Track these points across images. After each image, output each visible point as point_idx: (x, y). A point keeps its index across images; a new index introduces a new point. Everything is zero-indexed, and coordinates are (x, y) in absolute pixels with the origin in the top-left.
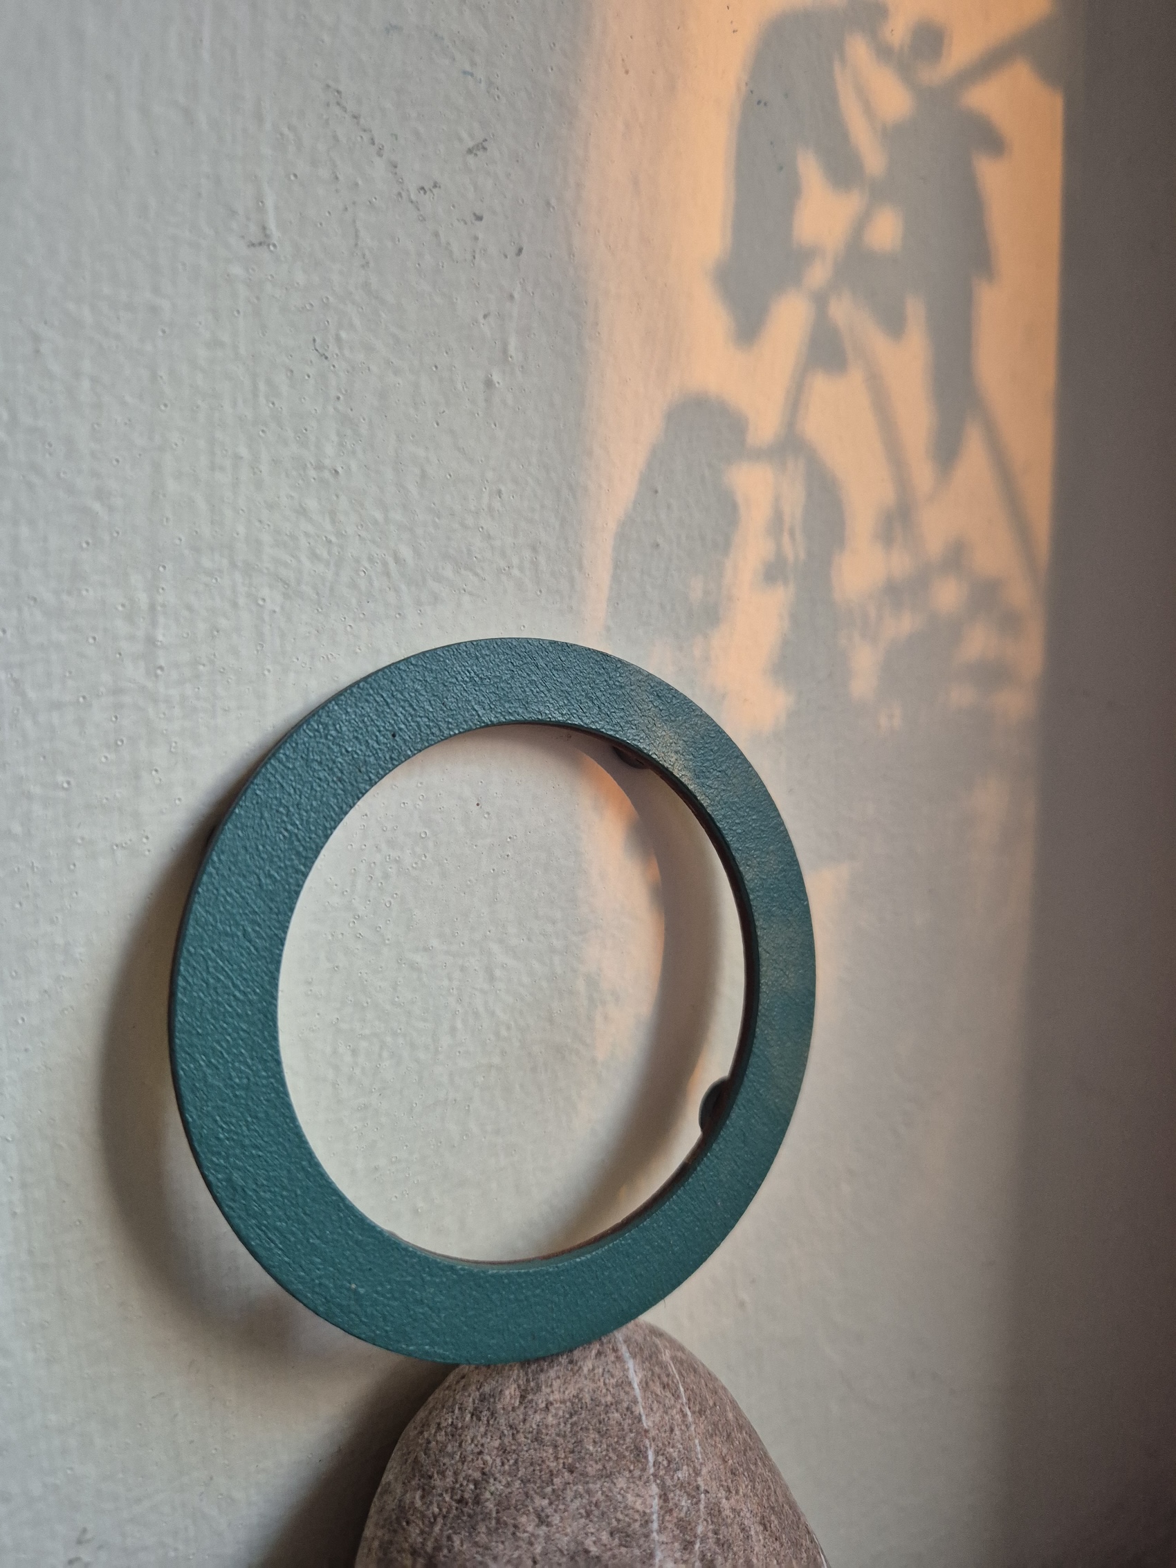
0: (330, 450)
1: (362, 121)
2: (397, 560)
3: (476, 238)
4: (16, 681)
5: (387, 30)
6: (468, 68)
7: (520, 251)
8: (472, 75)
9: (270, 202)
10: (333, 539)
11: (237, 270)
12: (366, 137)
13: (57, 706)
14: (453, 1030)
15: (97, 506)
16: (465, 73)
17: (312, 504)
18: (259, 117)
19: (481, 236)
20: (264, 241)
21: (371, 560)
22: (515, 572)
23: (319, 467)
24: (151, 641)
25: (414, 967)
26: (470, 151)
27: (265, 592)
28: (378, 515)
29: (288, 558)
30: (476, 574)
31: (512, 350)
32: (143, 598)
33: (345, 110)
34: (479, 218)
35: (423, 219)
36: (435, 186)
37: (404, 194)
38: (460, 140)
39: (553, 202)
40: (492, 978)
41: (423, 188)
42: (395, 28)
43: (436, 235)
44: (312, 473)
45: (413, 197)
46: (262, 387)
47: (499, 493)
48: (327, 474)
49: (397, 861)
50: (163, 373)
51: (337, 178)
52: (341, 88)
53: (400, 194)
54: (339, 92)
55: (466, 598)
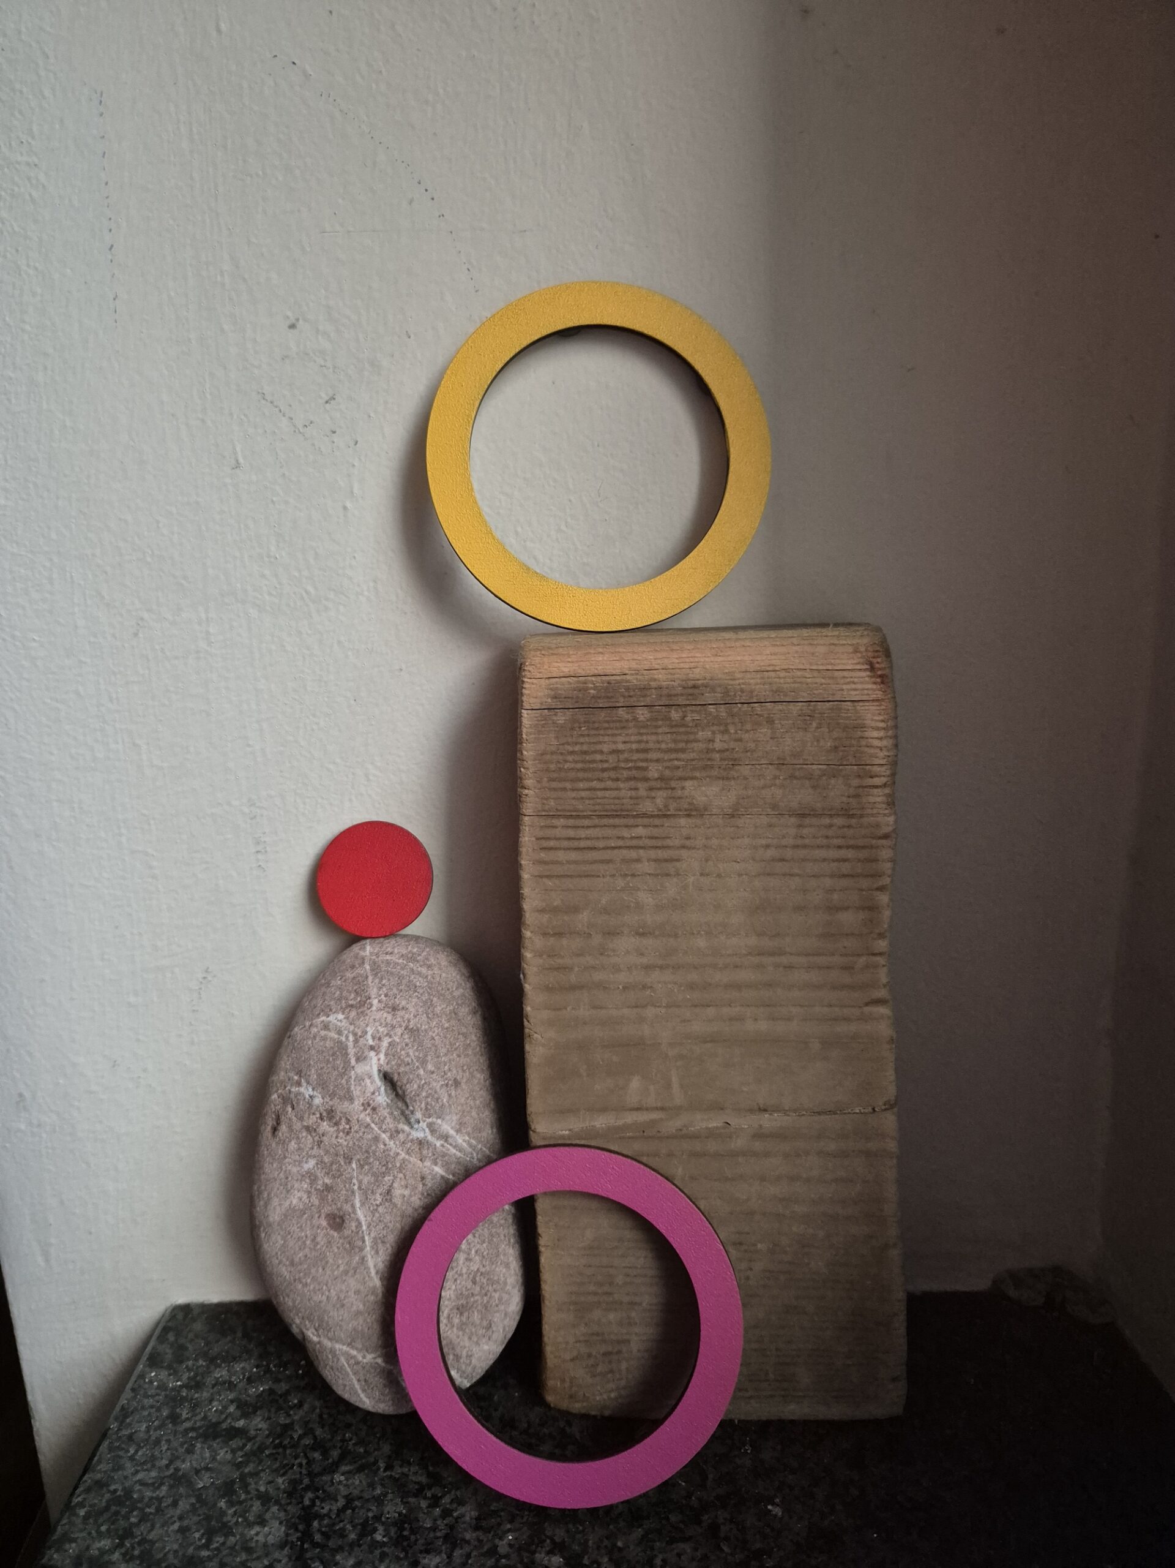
0: (273, 549)
1: (275, 404)
2: (307, 592)
3: (333, 442)
4: (162, 649)
5: (283, 359)
6: (323, 364)
7: (356, 443)
8: (325, 366)
9: (238, 449)
10: (277, 586)
11: (228, 480)
12: (277, 409)
13: (176, 658)
14: (350, 800)
15: (183, 582)
16: (321, 366)
17: (267, 572)
18: (231, 414)
19: (335, 440)
20: (238, 465)
21: (295, 593)
22: (366, 593)
23: (269, 556)
24: (208, 633)
25: (329, 770)
26: (327, 402)
27: (251, 611)
28: (297, 574)
29: (260, 597)
30: (346, 596)
31: (356, 491)
32: (203, 616)
33: (267, 400)
34: (334, 432)
35: (306, 439)
36: (311, 423)
37: (297, 431)
38: (321, 398)
39: (372, 415)
40: (368, 780)
41: (306, 426)
42: (286, 357)
43: (313, 445)
44: (266, 559)
45: (301, 430)
46: (242, 526)
47: (354, 557)
48: (272, 560)
49: (317, 724)
50: (204, 528)
51: (266, 432)
52: (264, 392)
53: (295, 431)
54: (264, 394)
55: (341, 608)
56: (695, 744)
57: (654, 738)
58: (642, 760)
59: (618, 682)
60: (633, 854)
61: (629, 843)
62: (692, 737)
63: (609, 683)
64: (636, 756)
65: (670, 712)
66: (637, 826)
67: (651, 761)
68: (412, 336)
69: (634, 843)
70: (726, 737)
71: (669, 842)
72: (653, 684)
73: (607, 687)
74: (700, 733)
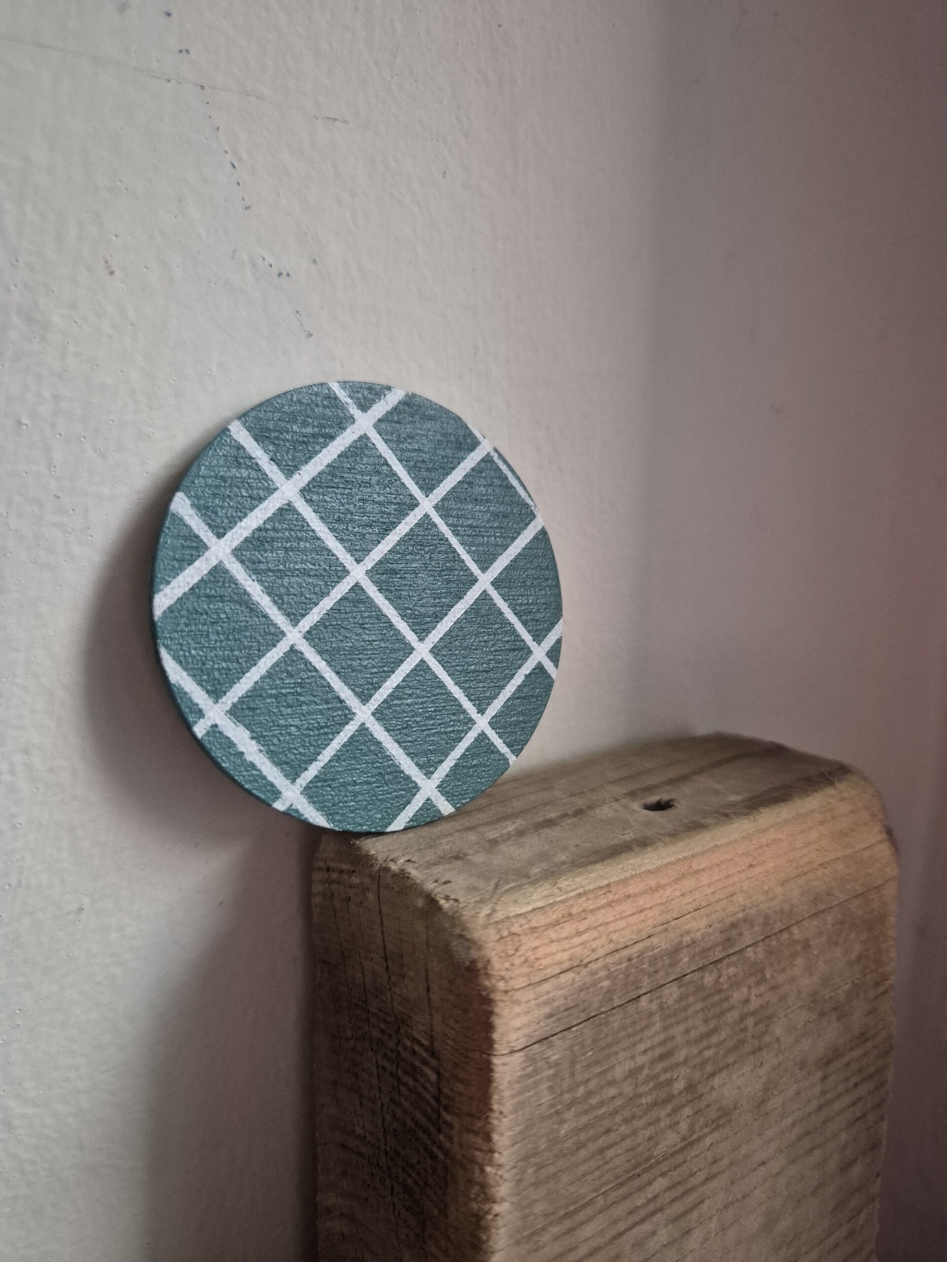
56: (729, 1014)
57: (682, 1027)
58: (665, 1071)
59: (642, 953)
60: (647, 1227)
61: (642, 1213)
62: (726, 1005)
63: (629, 960)
64: (660, 1066)
65: (703, 977)
66: (655, 1178)
67: (677, 1065)
68: (118, 273)
69: (651, 1207)
70: (762, 988)
71: (694, 1181)
72: (687, 939)
73: (627, 968)
74: (735, 995)
